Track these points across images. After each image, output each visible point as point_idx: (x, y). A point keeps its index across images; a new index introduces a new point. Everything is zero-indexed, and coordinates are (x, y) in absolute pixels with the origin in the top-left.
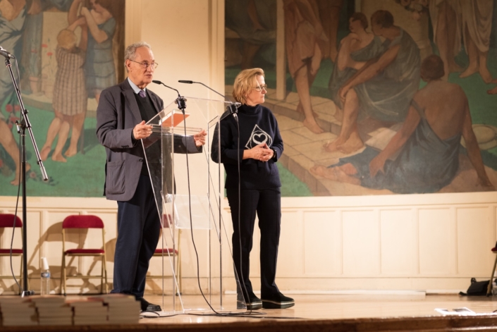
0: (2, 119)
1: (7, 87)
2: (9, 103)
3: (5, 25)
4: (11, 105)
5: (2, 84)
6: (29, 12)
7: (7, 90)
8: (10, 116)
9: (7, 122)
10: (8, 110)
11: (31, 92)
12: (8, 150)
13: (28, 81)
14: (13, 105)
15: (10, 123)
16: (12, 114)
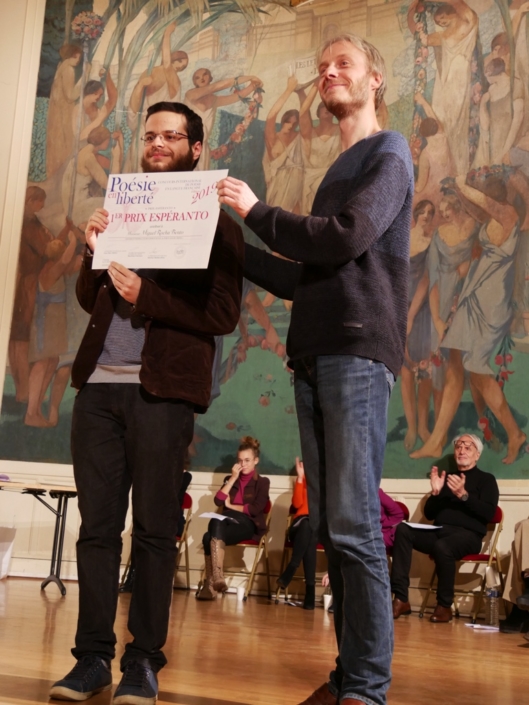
0: (491, 376)
1: (497, 332)
2: (499, 352)
3: (493, 253)
4: (501, 355)
5: (491, 330)
6: (522, 229)
7: (496, 336)
8: (500, 371)
9: (497, 379)
10: (498, 362)
11: (526, 334)
12: (498, 416)
13: (522, 320)
14: (504, 355)
15: (500, 380)
16: (503, 368)
